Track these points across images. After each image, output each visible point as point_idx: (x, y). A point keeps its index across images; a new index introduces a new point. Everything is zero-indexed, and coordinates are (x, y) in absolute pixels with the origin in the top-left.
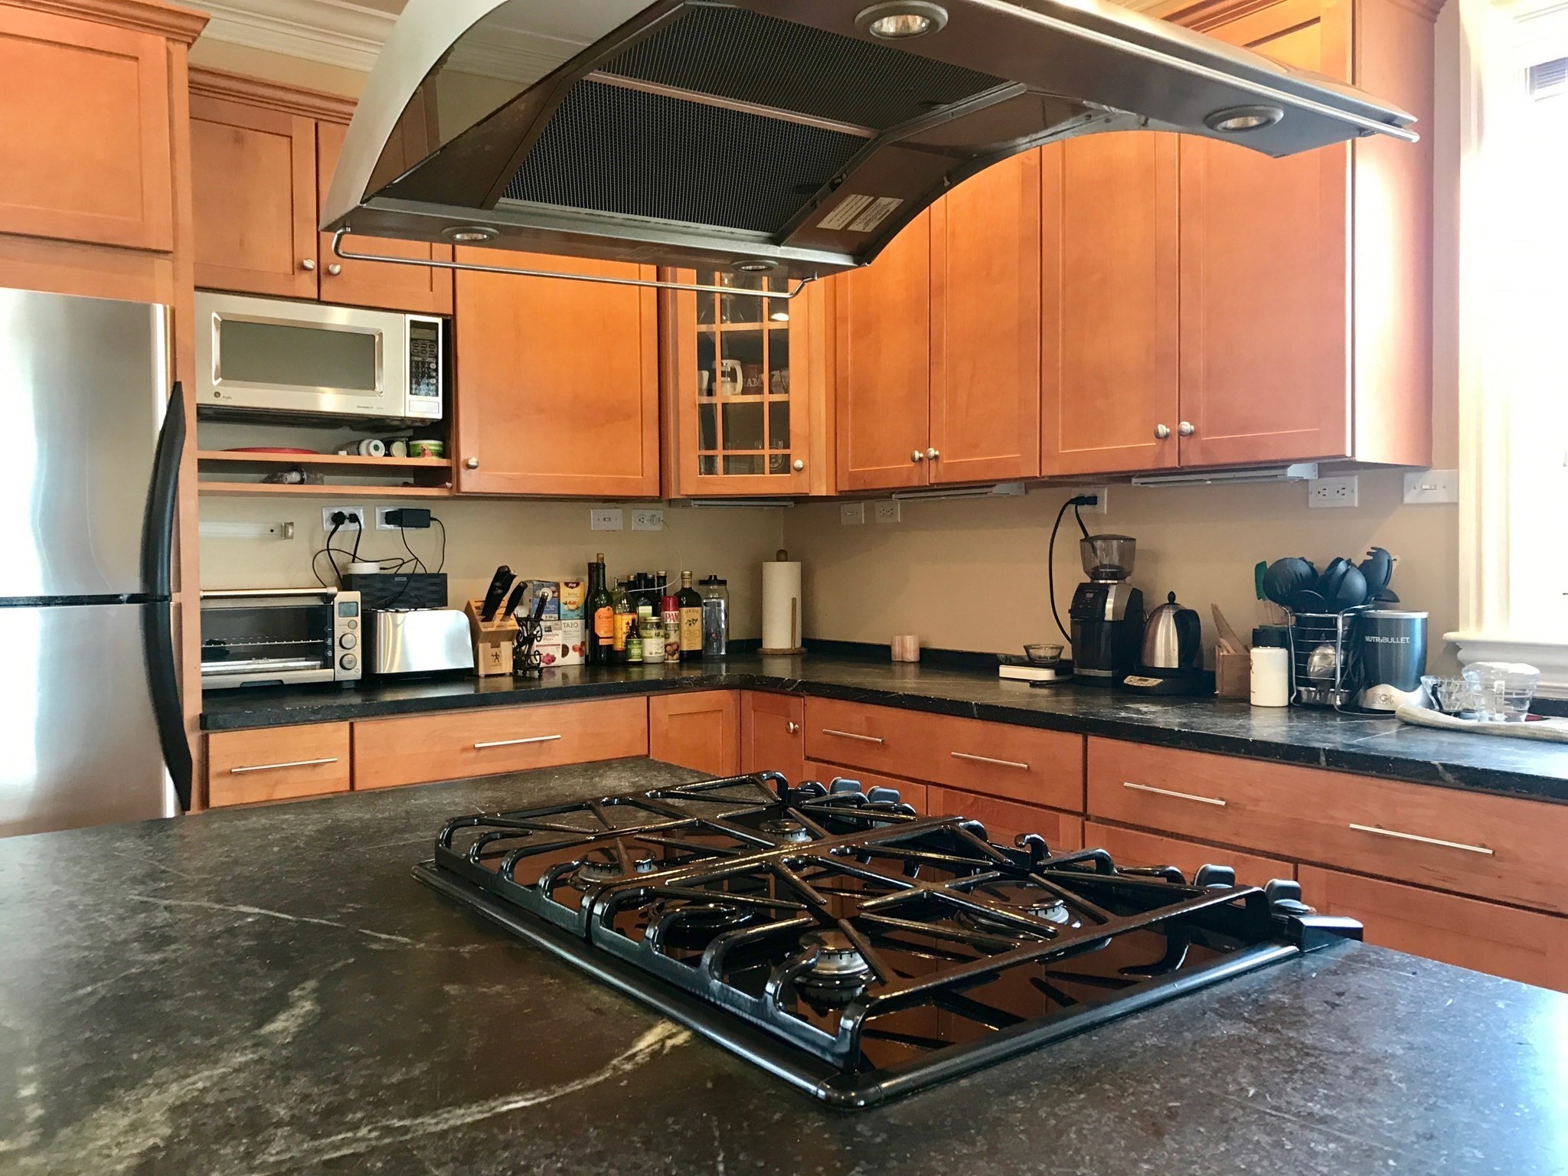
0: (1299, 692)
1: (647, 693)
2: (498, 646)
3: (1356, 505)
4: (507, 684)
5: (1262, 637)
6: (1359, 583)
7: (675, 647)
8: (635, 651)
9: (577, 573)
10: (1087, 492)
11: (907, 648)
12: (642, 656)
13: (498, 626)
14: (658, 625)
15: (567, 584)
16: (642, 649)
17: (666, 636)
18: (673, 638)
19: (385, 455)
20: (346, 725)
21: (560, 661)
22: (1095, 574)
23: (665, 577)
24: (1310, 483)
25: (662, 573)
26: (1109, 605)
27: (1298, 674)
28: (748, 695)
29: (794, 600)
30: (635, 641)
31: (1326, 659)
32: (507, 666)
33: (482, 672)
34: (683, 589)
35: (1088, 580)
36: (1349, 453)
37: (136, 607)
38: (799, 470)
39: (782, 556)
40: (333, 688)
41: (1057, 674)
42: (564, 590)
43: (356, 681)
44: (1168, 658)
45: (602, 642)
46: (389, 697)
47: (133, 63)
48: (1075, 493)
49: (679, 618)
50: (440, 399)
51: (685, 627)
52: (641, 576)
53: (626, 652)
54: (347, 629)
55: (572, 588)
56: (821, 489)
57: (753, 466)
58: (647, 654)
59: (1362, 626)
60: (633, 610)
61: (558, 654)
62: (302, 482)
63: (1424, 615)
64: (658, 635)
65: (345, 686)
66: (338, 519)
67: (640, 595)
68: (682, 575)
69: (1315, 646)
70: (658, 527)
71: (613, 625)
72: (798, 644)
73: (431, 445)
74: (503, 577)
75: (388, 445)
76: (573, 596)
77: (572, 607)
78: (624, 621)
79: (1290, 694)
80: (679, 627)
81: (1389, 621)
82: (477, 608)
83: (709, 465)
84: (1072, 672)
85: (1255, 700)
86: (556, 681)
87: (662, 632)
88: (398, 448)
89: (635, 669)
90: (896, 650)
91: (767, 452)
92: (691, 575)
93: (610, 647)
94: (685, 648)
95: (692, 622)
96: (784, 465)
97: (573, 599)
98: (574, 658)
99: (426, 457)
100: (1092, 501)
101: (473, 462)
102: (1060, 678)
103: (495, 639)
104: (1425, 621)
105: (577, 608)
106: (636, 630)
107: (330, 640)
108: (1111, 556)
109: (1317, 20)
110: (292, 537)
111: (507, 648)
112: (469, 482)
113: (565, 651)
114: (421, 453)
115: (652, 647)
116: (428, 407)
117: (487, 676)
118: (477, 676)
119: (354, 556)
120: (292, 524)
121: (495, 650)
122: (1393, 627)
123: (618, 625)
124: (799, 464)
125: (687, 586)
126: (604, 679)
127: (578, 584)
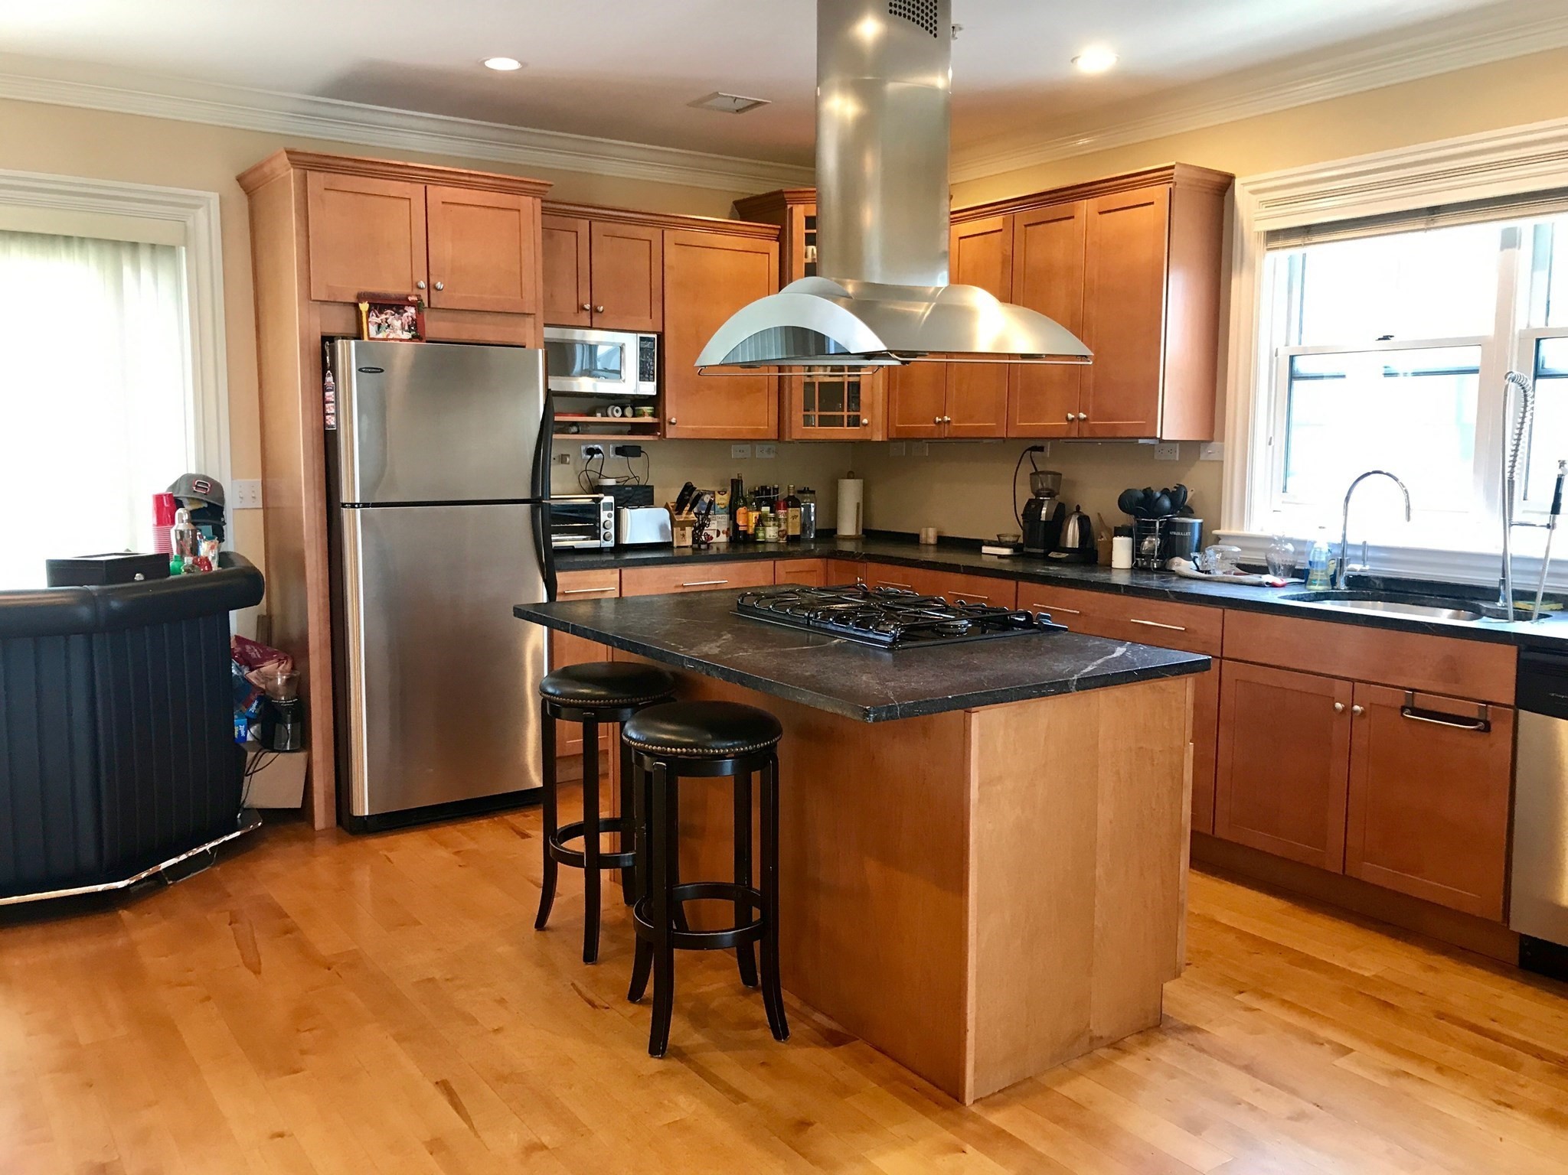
0: (1137, 561)
1: (774, 559)
2: (684, 530)
3: (1177, 459)
4: (689, 552)
5: (1119, 532)
6: (1167, 503)
7: (784, 532)
8: (761, 534)
9: (722, 484)
10: (1039, 444)
11: (930, 535)
12: (764, 537)
13: (685, 518)
14: (775, 519)
15: (719, 492)
16: (765, 534)
17: (779, 526)
18: (782, 528)
19: (621, 416)
20: (618, 570)
21: (716, 540)
22: (1037, 494)
23: (778, 489)
24: (1156, 447)
25: (776, 486)
26: (1044, 512)
27: (1136, 552)
28: (832, 562)
29: (858, 504)
30: (761, 528)
31: (1152, 543)
32: (689, 542)
33: (675, 545)
34: (789, 496)
35: (1034, 497)
36: (1158, 436)
37: (527, 506)
38: (865, 425)
39: (850, 476)
40: (599, 551)
41: (1014, 551)
42: (718, 497)
43: (611, 548)
44: (1073, 543)
45: (741, 529)
46: (628, 557)
47: (517, 213)
48: (1032, 444)
49: (786, 514)
50: (655, 383)
51: (790, 520)
52: (763, 488)
53: (755, 535)
54: (606, 516)
55: (722, 495)
56: (879, 437)
57: (836, 421)
58: (768, 537)
59: (1169, 526)
60: (758, 509)
61: (714, 536)
62: (578, 433)
63: (1200, 521)
64: (774, 525)
65: (605, 550)
66: (591, 452)
67: (763, 499)
68: (789, 487)
69: (1146, 536)
70: (772, 456)
71: (747, 518)
72: (860, 533)
73: (647, 409)
74: (688, 488)
75: (623, 409)
76: (722, 500)
77: (723, 506)
78: (754, 516)
79: (1133, 562)
80: (786, 520)
81: (1182, 524)
82: (672, 506)
83: (807, 421)
84: (1022, 551)
85: (1115, 565)
86: (713, 551)
87: (777, 523)
88: (628, 411)
89: (760, 546)
90: (923, 536)
91: (845, 413)
92: (794, 487)
93: (745, 532)
94: (790, 533)
95: (794, 517)
96: (855, 421)
97: (723, 502)
98: (723, 538)
99: (646, 417)
100: (1041, 449)
101: (673, 420)
102: (1017, 554)
103: (683, 525)
104: (1201, 524)
105: (725, 507)
106: (761, 522)
107: (598, 524)
108: (1048, 482)
109: (1153, 203)
110: (569, 463)
111: (689, 530)
112: (671, 433)
113: (718, 535)
114: (643, 415)
115: (771, 532)
116: (649, 388)
117: (678, 547)
118: (673, 547)
119: (600, 474)
120: (568, 455)
121: (682, 532)
122: (1184, 527)
123: (750, 518)
124: (865, 421)
125: (791, 494)
126: (741, 550)
127: (726, 493)
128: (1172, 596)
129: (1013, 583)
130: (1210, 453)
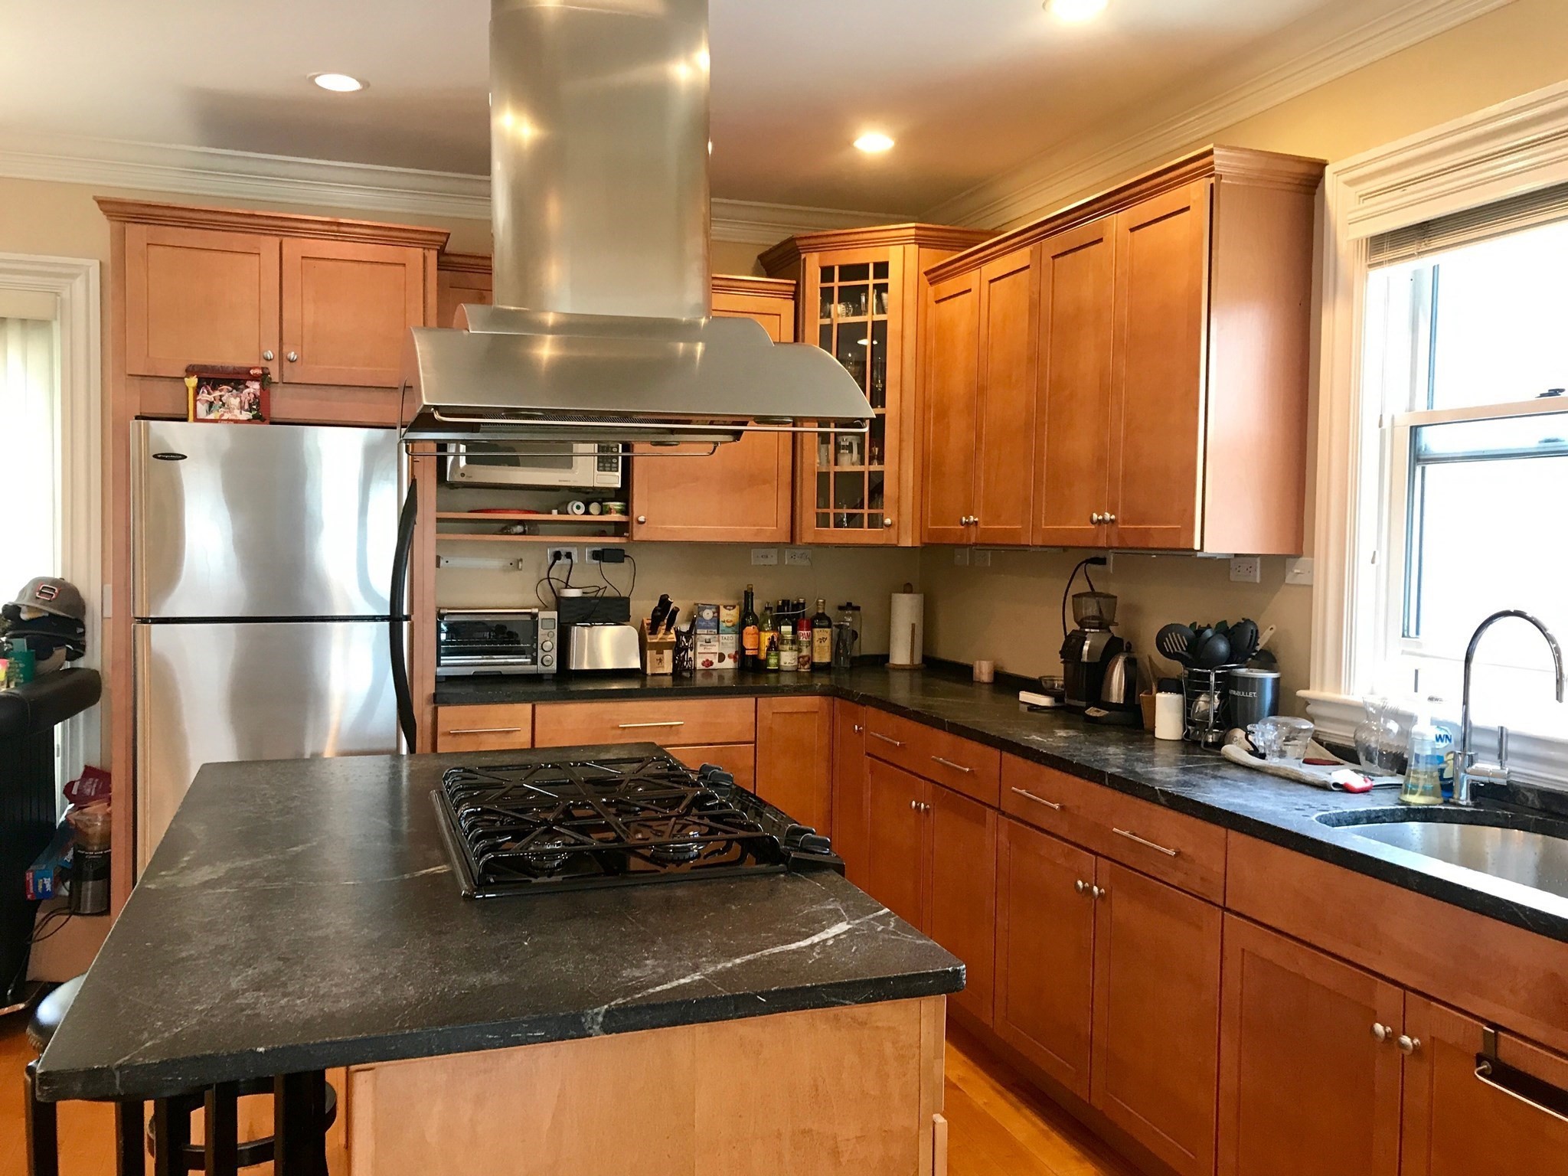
0: (1189, 730)
1: (757, 695)
2: (662, 653)
3: (1258, 581)
4: (668, 682)
5: (1167, 685)
6: (1222, 647)
7: (806, 659)
8: (773, 661)
9: (738, 598)
10: (1101, 554)
11: (983, 671)
12: (778, 664)
13: (660, 639)
14: (793, 642)
15: (725, 607)
16: (779, 660)
17: (799, 650)
18: (805, 652)
19: (584, 514)
20: (529, 706)
21: (716, 665)
22: (1082, 623)
23: (804, 604)
24: (1232, 562)
25: (802, 600)
26: (1086, 648)
27: (1188, 717)
28: (837, 701)
29: (913, 625)
30: (773, 653)
31: (1207, 704)
32: (668, 668)
33: (649, 671)
34: (818, 613)
35: (1078, 628)
36: (1197, 547)
38: (889, 526)
39: (908, 589)
40: (536, 678)
41: (1056, 701)
42: (723, 612)
43: (554, 674)
44: (1118, 696)
45: (748, 653)
46: (574, 688)
47: (401, 267)
48: (1093, 554)
49: (812, 636)
50: (619, 474)
51: (816, 643)
52: (786, 603)
53: (766, 661)
54: (548, 641)
55: (730, 610)
56: (907, 541)
57: (854, 521)
58: (782, 663)
59: (1228, 682)
60: (775, 628)
61: (715, 661)
62: (524, 533)
63: (1274, 675)
64: (791, 649)
65: (545, 677)
66: (557, 556)
67: (784, 617)
68: (817, 602)
69: (1200, 694)
70: (806, 563)
71: (759, 640)
72: (918, 660)
73: (616, 505)
74: (664, 602)
75: (587, 505)
76: (729, 616)
77: (730, 624)
78: (766, 637)
79: (1184, 731)
80: (811, 643)
81: (1246, 679)
82: (647, 624)
83: (822, 521)
84: (1064, 701)
85: (1159, 734)
86: (714, 681)
87: (794, 647)
88: (594, 508)
89: (772, 676)
90: (976, 671)
91: (866, 511)
92: (824, 602)
93: (754, 657)
94: (816, 660)
95: (822, 640)
96: (875, 521)
97: (730, 619)
98: (729, 664)
99: (612, 515)
100: (1102, 561)
101: (642, 519)
102: (1057, 704)
103: (660, 648)
104: (1276, 681)
105: (733, 626)
106: (774, 646)
107: (535, 645)
108: (1091, 609)
109: (1187, 209)
110: (521, 570)
111: (668, 654)
112: (639, 534)
113: (721, 657)
114: (609, 512)
115: (788, 658)
116: (613, 479)
117: (654, 675)
118: (645, 674)
119: (567, 584)
120: (521, 560)
121: (659, 656)
122: (1249, 683)
123: (762, 639)
124: (888, 521)
125: (820, 611)
126: (749, 682)
127: (734, 607)
128: (1162, 800)
129: (996, 753)
130: (1296, 573)
